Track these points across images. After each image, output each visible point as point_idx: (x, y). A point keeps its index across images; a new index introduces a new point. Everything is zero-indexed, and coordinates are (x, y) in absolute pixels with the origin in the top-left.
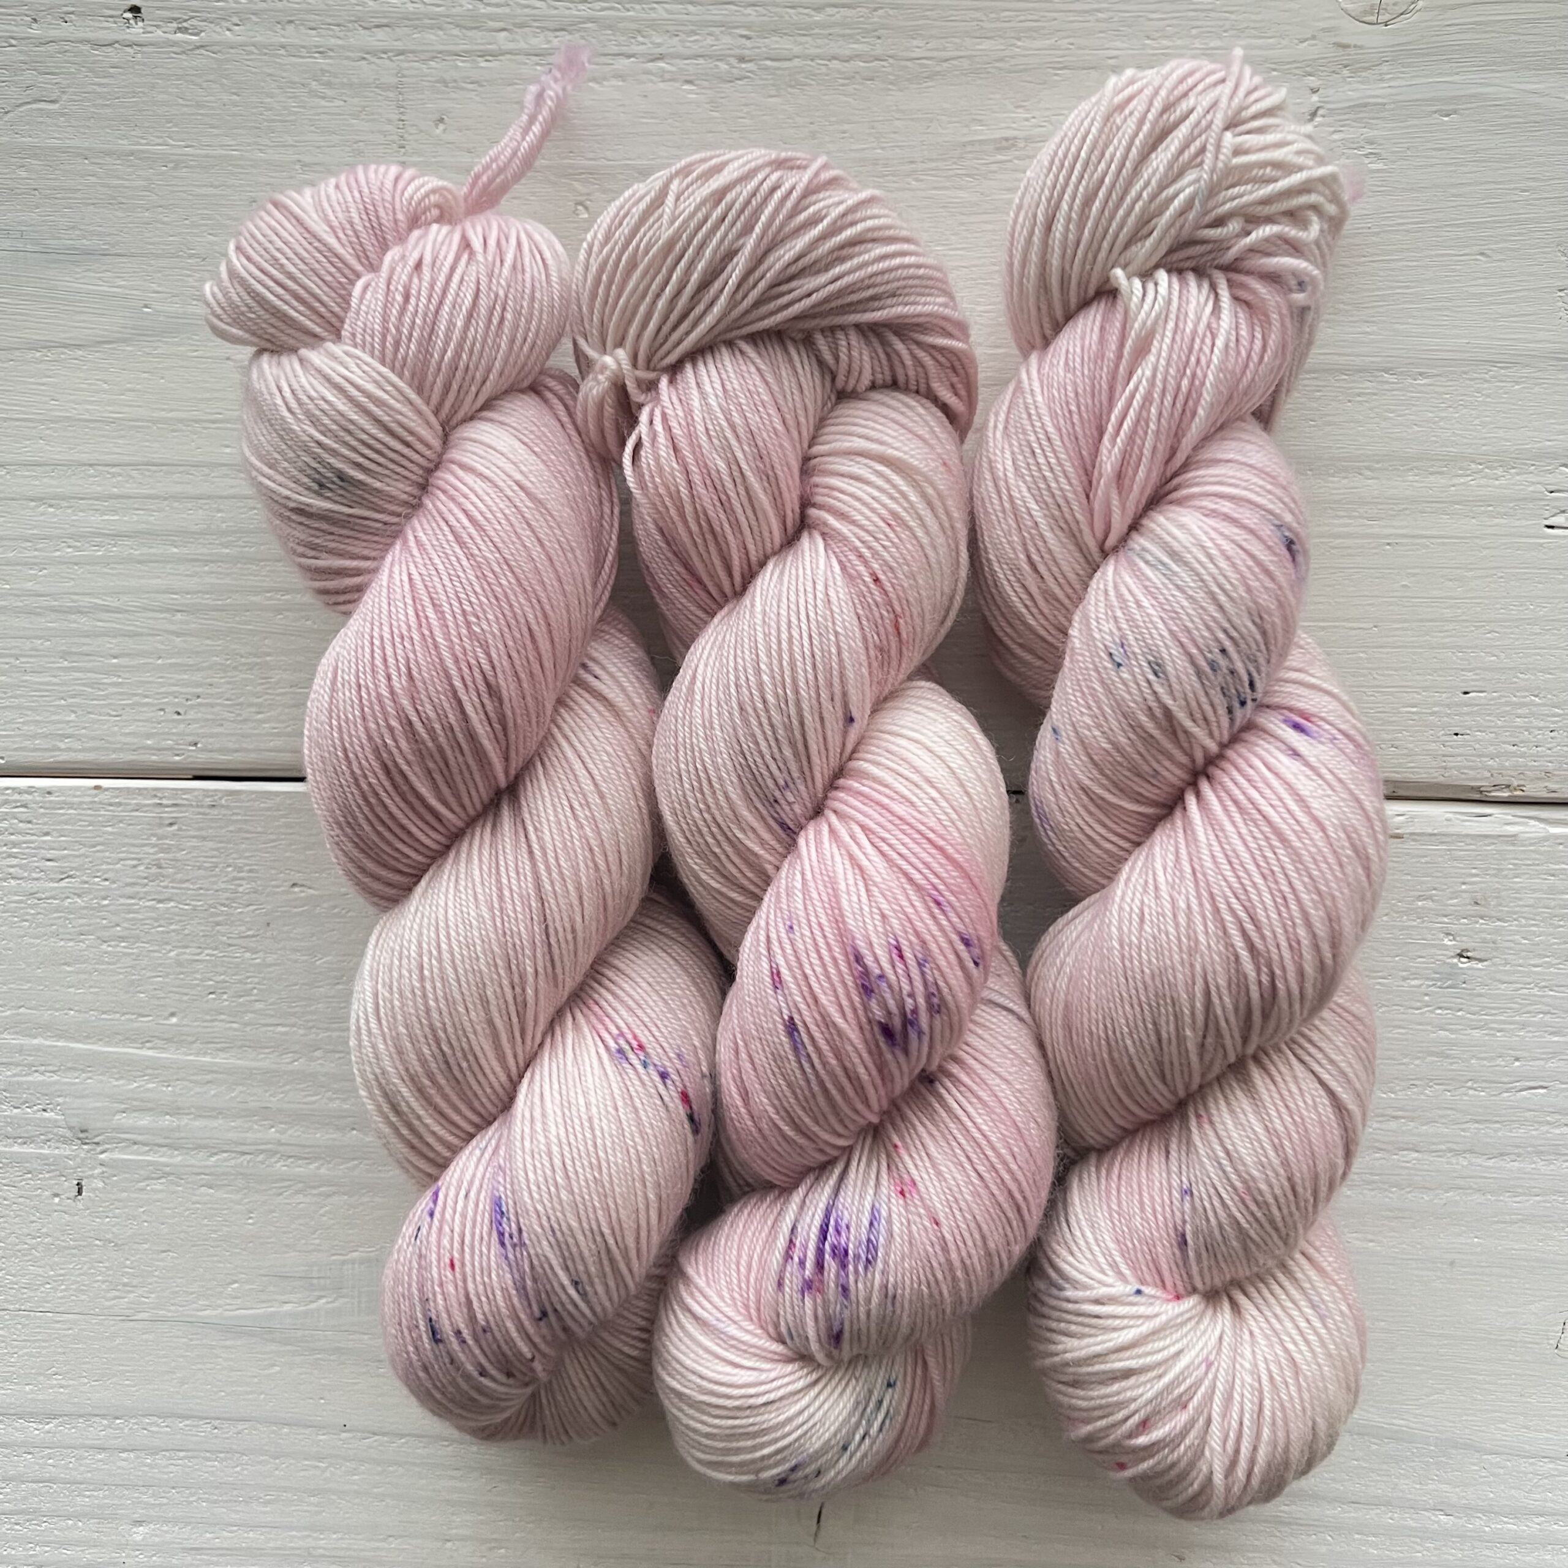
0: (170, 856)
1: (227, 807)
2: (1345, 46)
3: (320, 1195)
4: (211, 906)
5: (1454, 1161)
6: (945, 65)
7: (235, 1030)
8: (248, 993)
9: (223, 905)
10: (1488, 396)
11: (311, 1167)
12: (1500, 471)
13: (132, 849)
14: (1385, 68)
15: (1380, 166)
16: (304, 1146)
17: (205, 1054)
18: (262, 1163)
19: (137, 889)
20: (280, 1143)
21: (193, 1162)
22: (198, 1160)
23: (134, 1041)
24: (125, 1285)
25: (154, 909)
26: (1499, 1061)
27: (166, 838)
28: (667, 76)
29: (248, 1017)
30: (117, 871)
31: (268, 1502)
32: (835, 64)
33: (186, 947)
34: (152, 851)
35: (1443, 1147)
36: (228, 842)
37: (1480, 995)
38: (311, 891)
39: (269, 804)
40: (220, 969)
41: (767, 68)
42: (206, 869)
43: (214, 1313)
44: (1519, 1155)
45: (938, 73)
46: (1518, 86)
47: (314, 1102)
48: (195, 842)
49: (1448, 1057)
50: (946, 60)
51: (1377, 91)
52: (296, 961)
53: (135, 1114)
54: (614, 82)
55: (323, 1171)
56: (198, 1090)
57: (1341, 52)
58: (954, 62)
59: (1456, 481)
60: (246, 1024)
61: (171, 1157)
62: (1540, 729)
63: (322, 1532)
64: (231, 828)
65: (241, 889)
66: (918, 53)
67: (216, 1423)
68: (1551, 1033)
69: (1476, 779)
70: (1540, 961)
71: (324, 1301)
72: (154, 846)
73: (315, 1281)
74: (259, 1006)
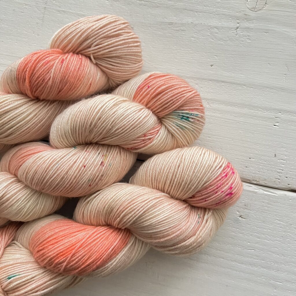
5: (231, 262)
6: (161, 5)
10: (266, 95)
12: (265, 111)
26: (245, 242)
35: (229, 259)
37: (243, 226)
49: (234, 239)
57: (245, 16)
59: (255, 112)
62: (265, 169)
66: (156, 2)
68: (258, 238)
69: (249, 178)
70: (258, 221)
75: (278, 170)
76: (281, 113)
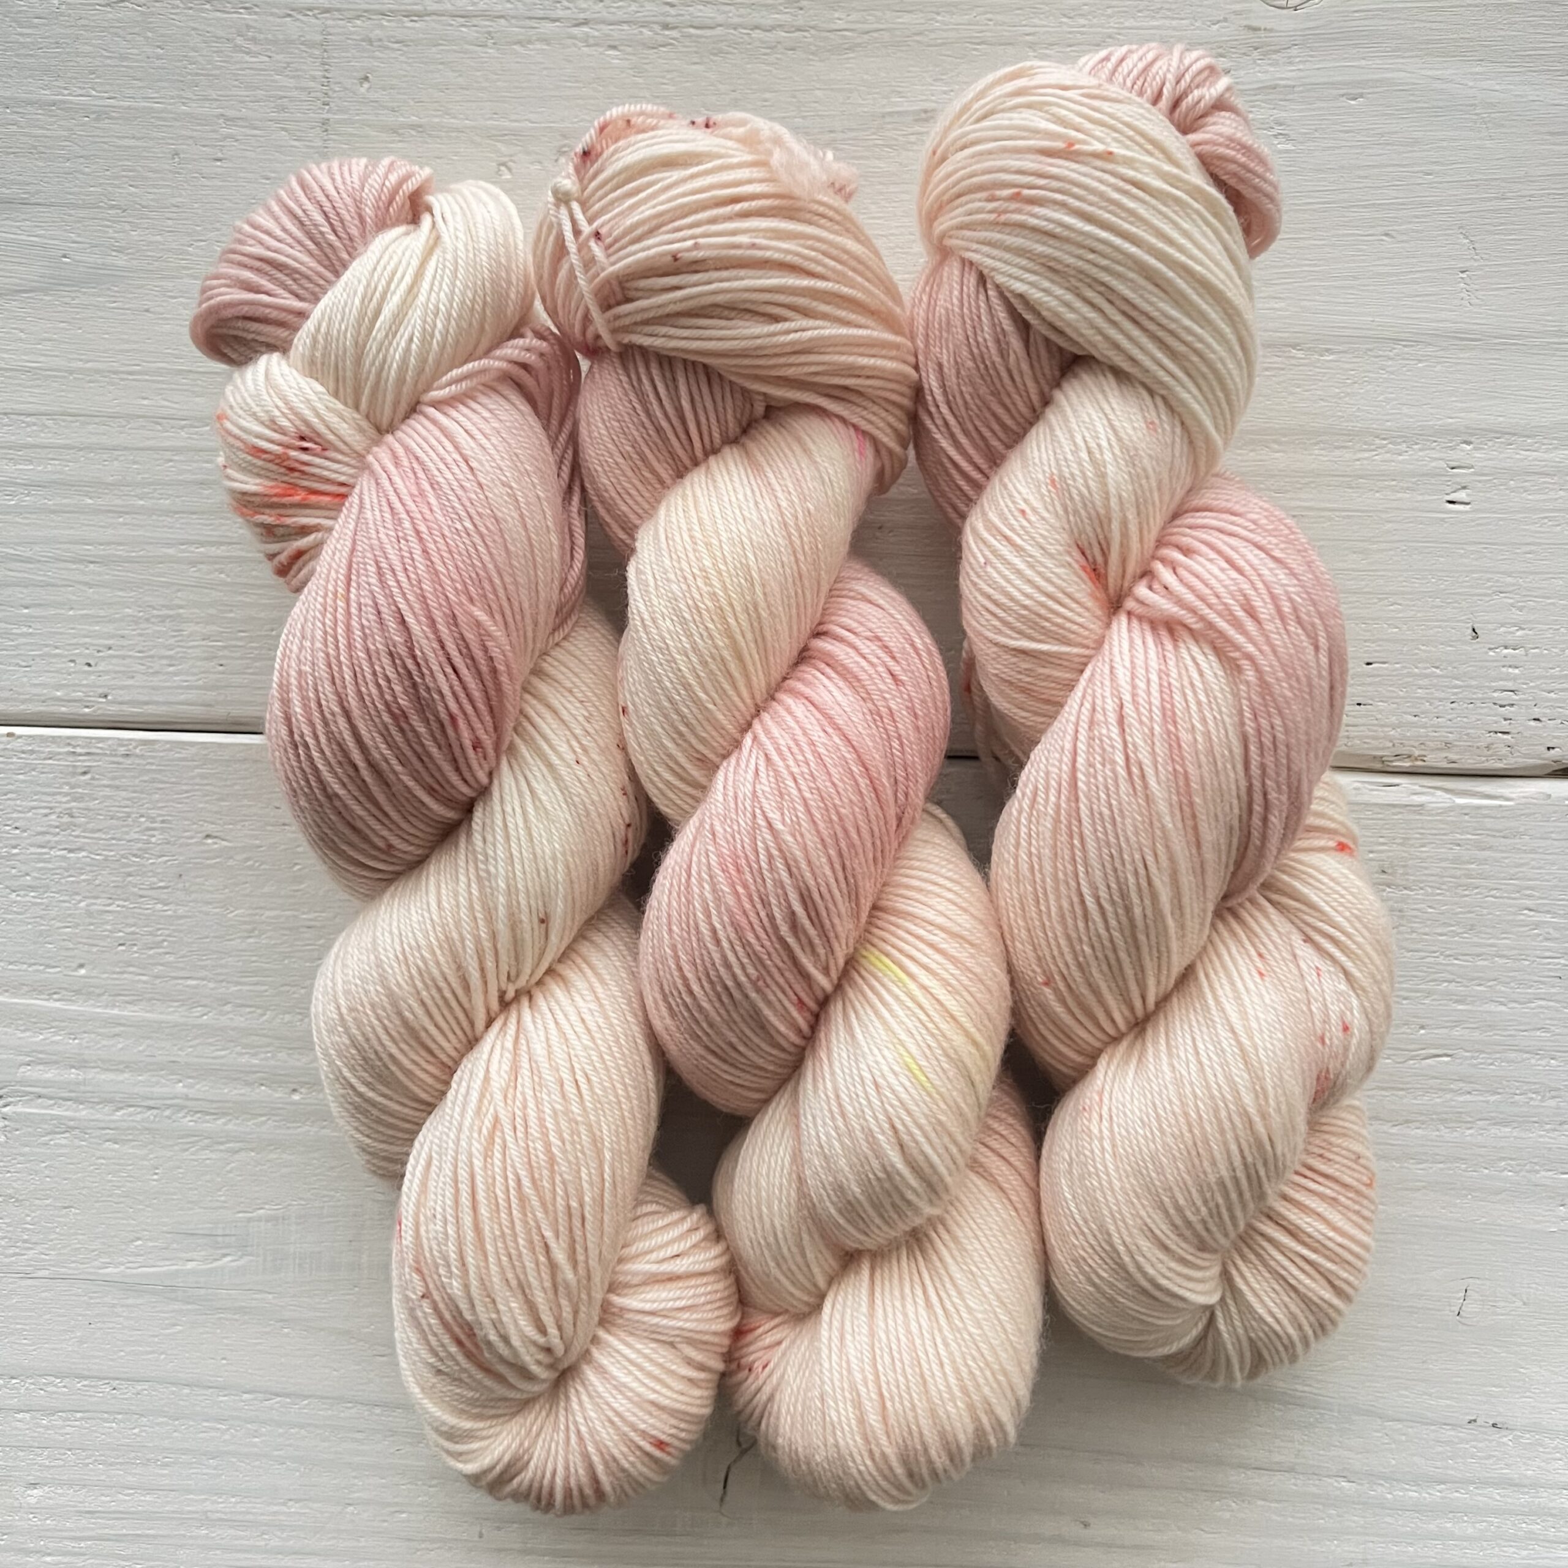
0: (82, 805)
1: (142, 757)
2: (1256, 29)
3: (227, 1151)
4: (123, 856)
6: (866, 37)
7: (145, 982)
8: (158, 945)
9: (135, 856)
10: (1392, 373)
11: (219, 1122)
12: (1404, 447)
13: (45, 798)
14: (1294, 51)
15: (1289, 147)
16: (212, 1101)
17: (114, 1006)
18: (169, 1117)
19: (48, 837)
20: (187, 1098)
21: (98, 1116)
22: (103, 1114)
23: (41, 992)
24: (25, 1241)
25: (64, 858)
26: (1405, 1029)
27: (79, 786)
28: (591, 41)
29: (157, 969)
30: (29, 820)
31: (165, 1465)
32: (757, 34)
33: (96, 898)
34: (64, 799)
36: (142, 792)
38: (225, 843)
39: (184, 754)
40: (131, 921)
41: (690, 36)
42: (118, 819)
43: (116, 1270)
44: (1423, 1123)
45: (859, 45)
46: (1423, 72)
47: (222, 1057)
48: (108, 792)
50: (867, 32)
51: (1285, 74)
52: (207, 914)
53: (41, 1067)
54: (538, 46)
55: (230, 1127)
56: (104, 1042)
57: (1251, 34)
58: (875, 35)
59: (1360, 455)
60: (157, 977)
61: (76, 1111)
62: (1440, 700)
63: (219, 1495)
64: (146, 778)
65: (153, 840)
66: (840, 24)
67: (115, 1383)
68: (1457, 1001)
69: (1378, 749)
70: (1445, 930)
71: (229, 1258)
72: (67, 794)
73: (220, 1239)
74: (170, 958)
75: (1496, 695)
76: (1468, 443)
